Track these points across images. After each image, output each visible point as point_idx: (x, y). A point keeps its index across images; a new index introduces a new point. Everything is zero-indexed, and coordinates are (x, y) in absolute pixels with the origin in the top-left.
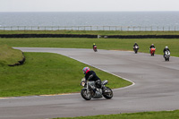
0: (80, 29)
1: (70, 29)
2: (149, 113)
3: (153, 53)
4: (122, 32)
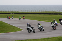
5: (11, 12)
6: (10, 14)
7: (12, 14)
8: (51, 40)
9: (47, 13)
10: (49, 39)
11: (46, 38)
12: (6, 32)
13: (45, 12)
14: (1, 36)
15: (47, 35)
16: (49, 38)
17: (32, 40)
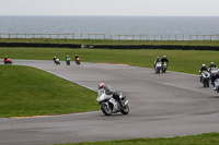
5: (84, 40)
6: (79, 46)
7: (88, 47)
9: (211, 45)
10: (215, 139)
11: (205, 135)
12: (66, 113)
13: (204, 41)
14: (48, 125)
15: (210, 122)
17: (155, 140)
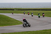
0: (10, 8)
1: (7, 8)
2: (29, 32)
3: (29, 14)
4: (21, 8)
8: (48, 31)
16: (46, 30)
